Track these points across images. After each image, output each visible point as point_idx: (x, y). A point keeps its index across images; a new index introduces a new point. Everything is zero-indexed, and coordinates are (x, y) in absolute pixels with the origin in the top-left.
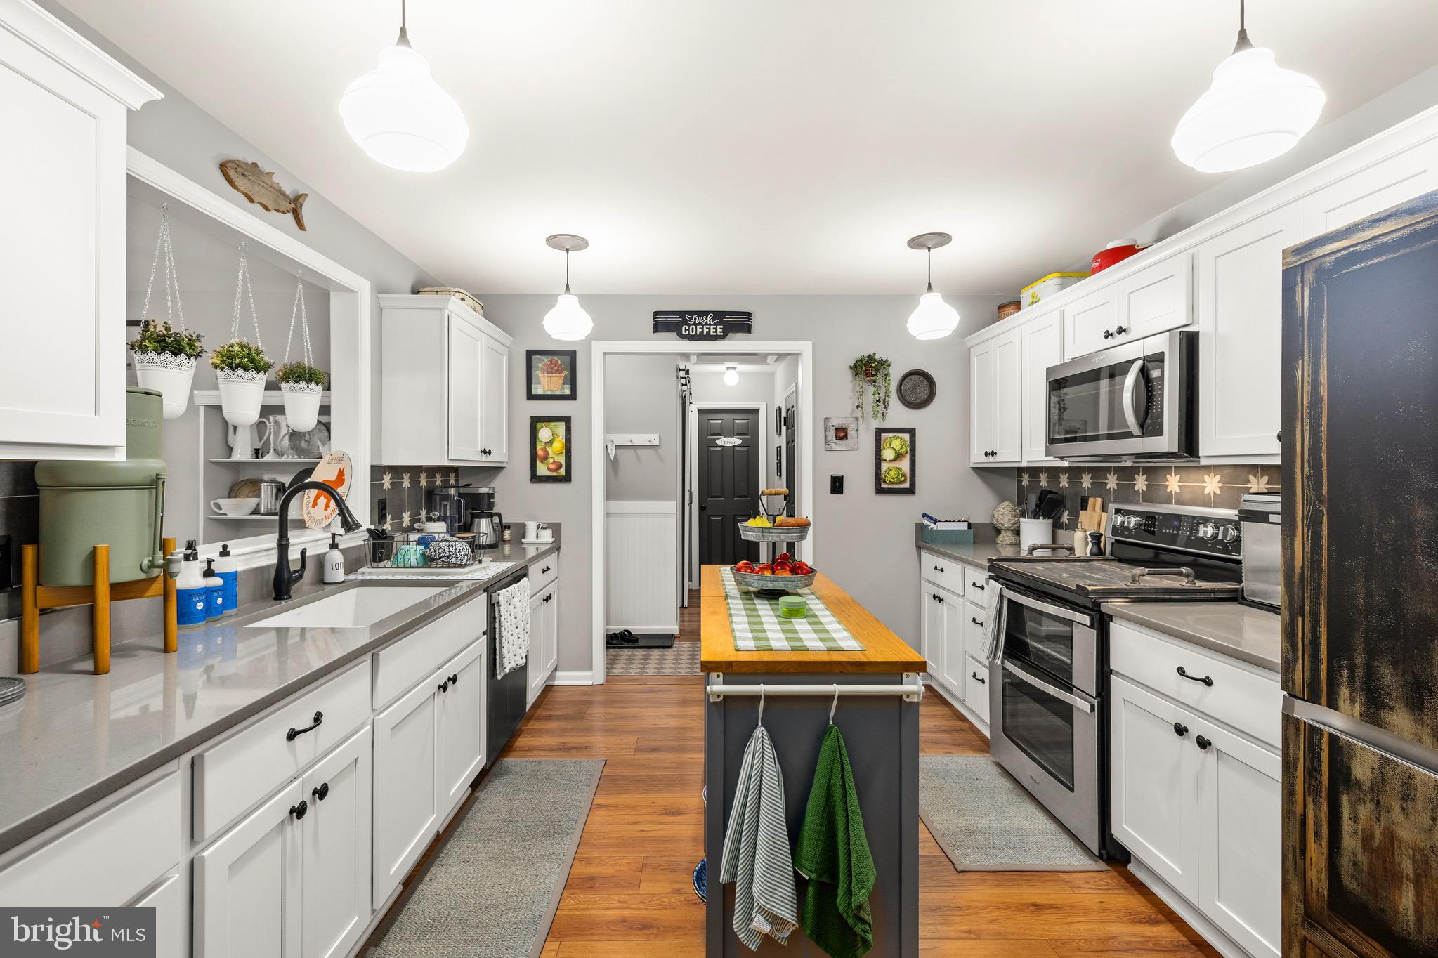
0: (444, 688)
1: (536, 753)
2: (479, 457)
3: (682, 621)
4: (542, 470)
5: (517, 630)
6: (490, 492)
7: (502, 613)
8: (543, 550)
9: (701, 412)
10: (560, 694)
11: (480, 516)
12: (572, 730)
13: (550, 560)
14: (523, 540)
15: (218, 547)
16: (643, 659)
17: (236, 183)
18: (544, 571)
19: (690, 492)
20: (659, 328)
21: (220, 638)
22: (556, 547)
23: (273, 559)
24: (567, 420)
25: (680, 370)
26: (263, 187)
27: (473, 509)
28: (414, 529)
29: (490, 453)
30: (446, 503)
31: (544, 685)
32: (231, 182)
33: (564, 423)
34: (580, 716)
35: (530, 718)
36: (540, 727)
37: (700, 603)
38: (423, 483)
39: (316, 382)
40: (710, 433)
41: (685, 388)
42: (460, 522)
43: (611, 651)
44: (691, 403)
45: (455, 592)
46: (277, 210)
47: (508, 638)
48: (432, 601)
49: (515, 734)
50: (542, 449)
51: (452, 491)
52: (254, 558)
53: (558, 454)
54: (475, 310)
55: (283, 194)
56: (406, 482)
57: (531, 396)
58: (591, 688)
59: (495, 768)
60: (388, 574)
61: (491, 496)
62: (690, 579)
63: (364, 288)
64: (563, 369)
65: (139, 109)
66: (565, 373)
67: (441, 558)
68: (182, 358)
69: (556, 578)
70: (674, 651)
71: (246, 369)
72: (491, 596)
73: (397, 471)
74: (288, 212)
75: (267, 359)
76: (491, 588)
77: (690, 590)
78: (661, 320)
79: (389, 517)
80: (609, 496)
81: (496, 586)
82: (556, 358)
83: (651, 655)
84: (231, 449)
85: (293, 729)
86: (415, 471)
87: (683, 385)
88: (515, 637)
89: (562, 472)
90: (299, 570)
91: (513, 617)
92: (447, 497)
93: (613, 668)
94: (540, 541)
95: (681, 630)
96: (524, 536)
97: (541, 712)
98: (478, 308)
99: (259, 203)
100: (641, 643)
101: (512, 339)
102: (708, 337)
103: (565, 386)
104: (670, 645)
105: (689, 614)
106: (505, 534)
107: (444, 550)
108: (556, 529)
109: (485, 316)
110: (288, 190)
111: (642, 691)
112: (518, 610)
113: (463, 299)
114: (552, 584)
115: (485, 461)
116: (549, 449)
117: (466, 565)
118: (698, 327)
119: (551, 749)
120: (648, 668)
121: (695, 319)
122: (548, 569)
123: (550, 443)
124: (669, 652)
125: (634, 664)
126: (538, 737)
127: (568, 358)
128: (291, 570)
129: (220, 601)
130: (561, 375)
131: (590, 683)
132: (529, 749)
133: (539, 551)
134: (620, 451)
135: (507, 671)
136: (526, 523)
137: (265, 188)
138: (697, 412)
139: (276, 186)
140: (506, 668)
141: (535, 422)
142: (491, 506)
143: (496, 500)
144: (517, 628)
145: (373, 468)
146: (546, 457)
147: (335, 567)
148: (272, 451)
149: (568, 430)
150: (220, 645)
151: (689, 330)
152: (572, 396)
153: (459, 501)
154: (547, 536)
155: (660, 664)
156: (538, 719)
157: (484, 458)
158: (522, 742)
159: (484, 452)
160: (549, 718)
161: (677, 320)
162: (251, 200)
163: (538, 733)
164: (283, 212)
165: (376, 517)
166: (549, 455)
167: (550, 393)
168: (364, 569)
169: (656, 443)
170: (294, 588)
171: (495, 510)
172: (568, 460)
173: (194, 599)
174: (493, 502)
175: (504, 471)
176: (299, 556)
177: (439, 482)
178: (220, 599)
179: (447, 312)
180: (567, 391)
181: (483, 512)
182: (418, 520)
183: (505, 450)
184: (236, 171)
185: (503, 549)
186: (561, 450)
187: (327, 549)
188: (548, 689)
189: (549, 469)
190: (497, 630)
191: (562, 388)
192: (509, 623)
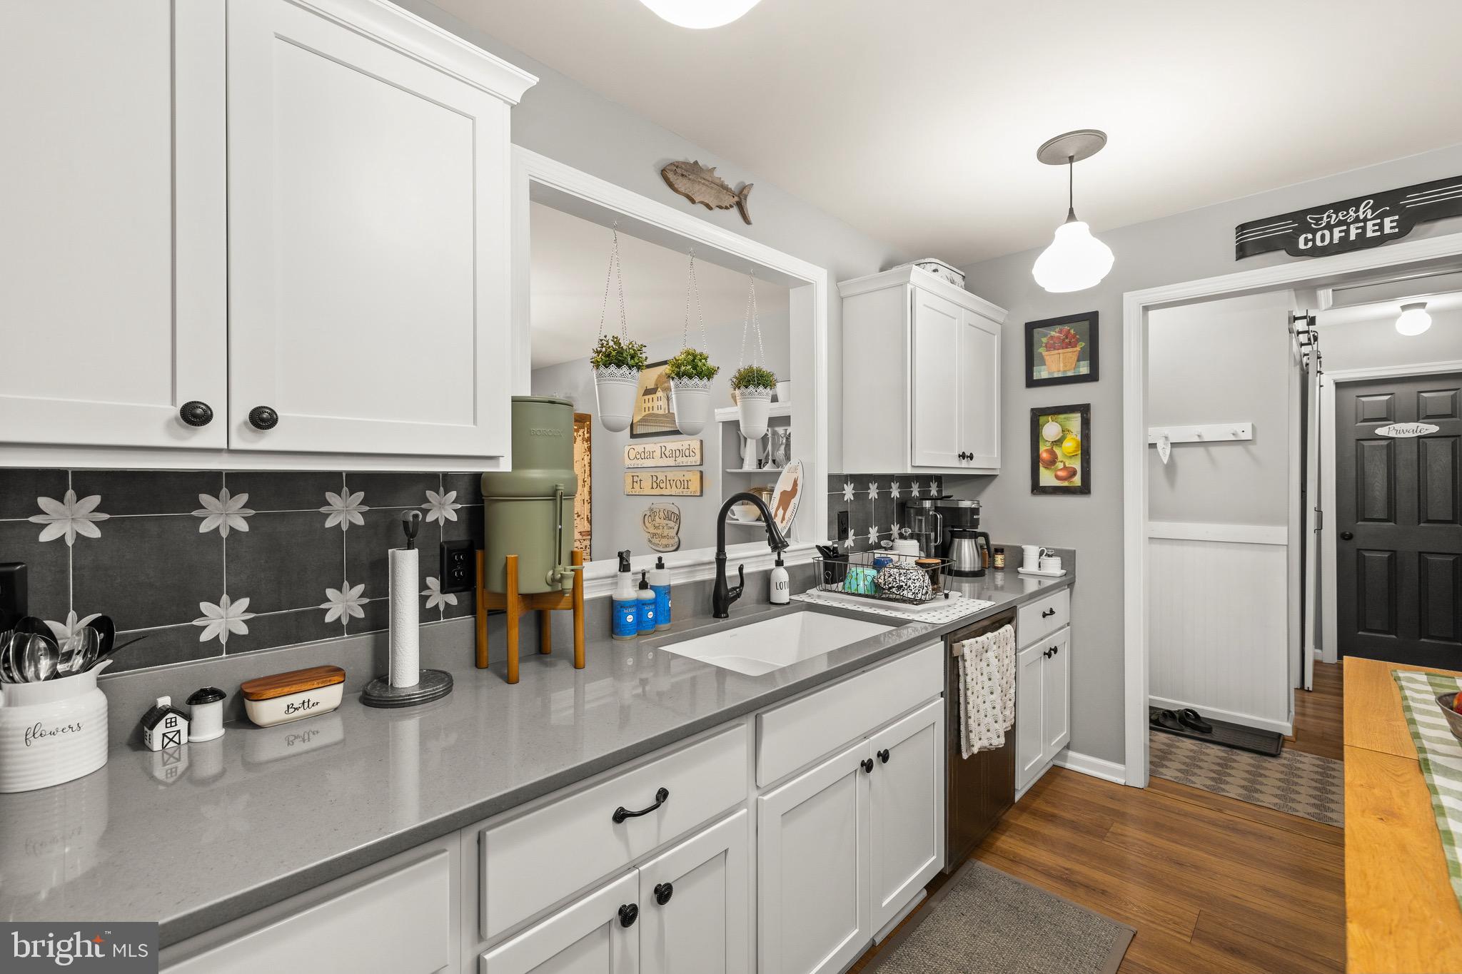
0: (868, 766)
1: (1022, 870)
2: (955, 463)
3: (1301, 714)
4: (1047, 478)
5: (992, 697)
6: (973, 506)
7: (968, 671)
8: (1048, 585)
9: (1340, 386)
10: (1071, 785)
11: (962, 535)
12: (1082, 851)
13: (1059, 601)
14: (1020, 569)
15: (653, 559)
16: (1219, 764)
17: (676, 186)
18: (1045, 615)
19: (1319, 512)
20: (1248, 251)
21: (651, 653)
22: (1068, 582)
23: (710, 574)
24: (1084, 410)
25: (1296, 319)
26: (704, 184)
27: (953, 527)
28: (881, 547)
29: (971, 457)
30: (920, 518)
31: (1051, 764)
32: (671, 185)
33: (1079, 415)
34: (1099, 831)
35: (1024, 807)
36: (1035, 829)
37: (1342, 689)
38: (895, 493)
39: (764, 385)
40: (1359, 420)
41: (1306, 349)
42: (936, 541)
43: (1162, 737)
44: (1319, 372)
45: (907, 634)
46: (720, 207)
47: (978, 705)
48: (882, 639)
49: (995, 826)
50: (1047, 451)
51: (927, 504)
52: (696, 571)
53: (1071, 457)
54: (953, 282)
55: (724, 187)
56: (873, 492)
57: (1031, 383)
58: (1122, 789)
59: (962, 873)
60: (835, 600)
61: (975, 511)
62: (1319, 643)
63: (819, 277)
64: (1078, 341)
65: (519, 101)
66: (1081, 344)
67: (890, 588)
68: (625, 369)
69: (1068, 624)
70: (1283, 765)
71: (690, 377)
72: (951, 647)
73: (861, 481)
74: (731, 206)
75: (711, 363)
76: (952, 636)
77: (1317, 663)
78: (1251, 236)
79: (851, 533)
80: (1154, 513)
81: (960, 634)
82: (1066, 328)
83: (1235, 761)
84: (742, 460)
85: (622, 809)
86: (884, 481)
87: (1302, 345)
88: (988, 705)
89: (1077, 481)
90: (737, 588)
91: (985, 678)
92: (921, 511)
93: (1163, 766)
94: (1043, 572)
95: (1296, 730)
96: (1021, 565)
97: (1039, 804)
98: (958, 279)
99: (702, 203)
100: (1217, 734)
101: (1006, 312)
102: (1363, 243)
103: (1082, 363)
104: (1273, 752)
105: (1314, 703)
106: (996, 559)
107: (895, 578)
108: (1068, 559)
109: (967, 288)
110: (732, 184)
111: (1213, 823)
112: (993, 669)
113: (935, 271)
114: (1060, 632)
115: (965, 468)
116: (1057, 451)
117: (921, 602)
118: (1336, 230)
119: (1047, 873)
120: (1227, 783)
121: (1329, 217)
122: (1052, 612)
123: (1058, 442)
124: (1272, 764)
125: (1200, 768)
126: (1032, 844)
127: (1086, 324)
128: (729, 588)
129: (650, 615)
130: (1075, 349)
131: (1121, 781)
132: (1015, 860)
133: (1043, 586)
134: (1177, 451)
135: (975, 750)
136: (1023, 547)
137: (707, 185)
138: (1333, 387)
139: (718, 181)
140: (973, 746)
141: (1038, 415)
142: (975, 523)
143: (981, 516)
144: (992, 693)
145: (831, 477)
146: (1052, 462)
147: (780, 586)
148: (770, 461)
149: (1086, 423)
150: (652, 660)
151: (1314, 240)
152: (1093, 376)
153: (936, 516)
154: (1054, 567)
155: (1253, 782)
156: (1035, 814)
157: (964, 463)
158: (1006, 842)
159: (963, 456)
160: (1051, 818)
161: (1288, 228)
162: (693, 201)
163: (1032, 837)
164: (727, 208)
165: (836, 532)
166: (1057, 458)
167: (1060, 375)
168: (813, 591)
169: (1248, 436)
170: (731, 607)
171: (979, 530)
172: (1085, 465)
173: (625, 611)
174: (978, 519)
175: (996, 481)
176: (737, 573)
177: (915, 493)
178: (651, 613)
179: (909, 287)
180: (1084, 369)
181: (965, 531)
182: (889, 537)
183: (996, 452)
184: (675, 173)
185: (994, 578)
186: (1076, 451)
187: (773, 566)
188: (1055, 773)
189: (1058, 477)
190: (962, 692)
191: (1076, 367)
192: (980, 685)
